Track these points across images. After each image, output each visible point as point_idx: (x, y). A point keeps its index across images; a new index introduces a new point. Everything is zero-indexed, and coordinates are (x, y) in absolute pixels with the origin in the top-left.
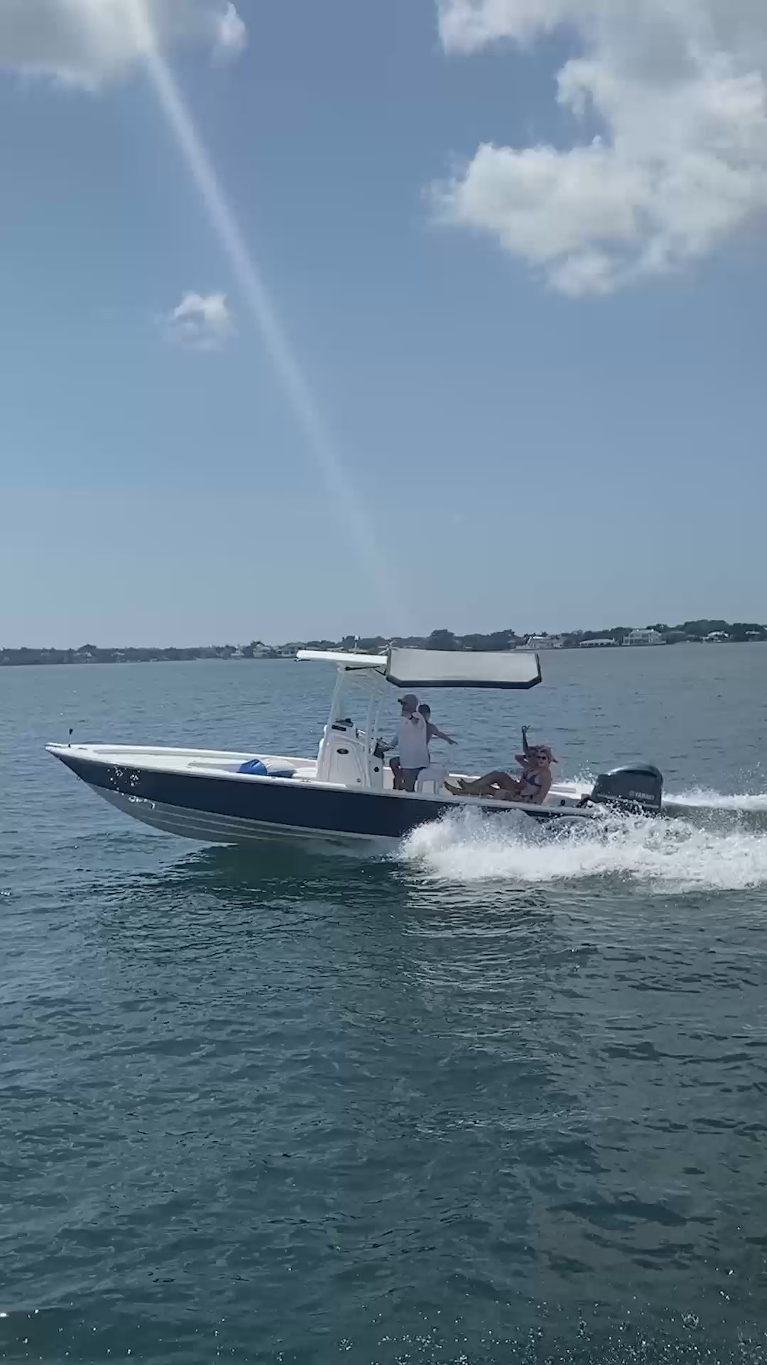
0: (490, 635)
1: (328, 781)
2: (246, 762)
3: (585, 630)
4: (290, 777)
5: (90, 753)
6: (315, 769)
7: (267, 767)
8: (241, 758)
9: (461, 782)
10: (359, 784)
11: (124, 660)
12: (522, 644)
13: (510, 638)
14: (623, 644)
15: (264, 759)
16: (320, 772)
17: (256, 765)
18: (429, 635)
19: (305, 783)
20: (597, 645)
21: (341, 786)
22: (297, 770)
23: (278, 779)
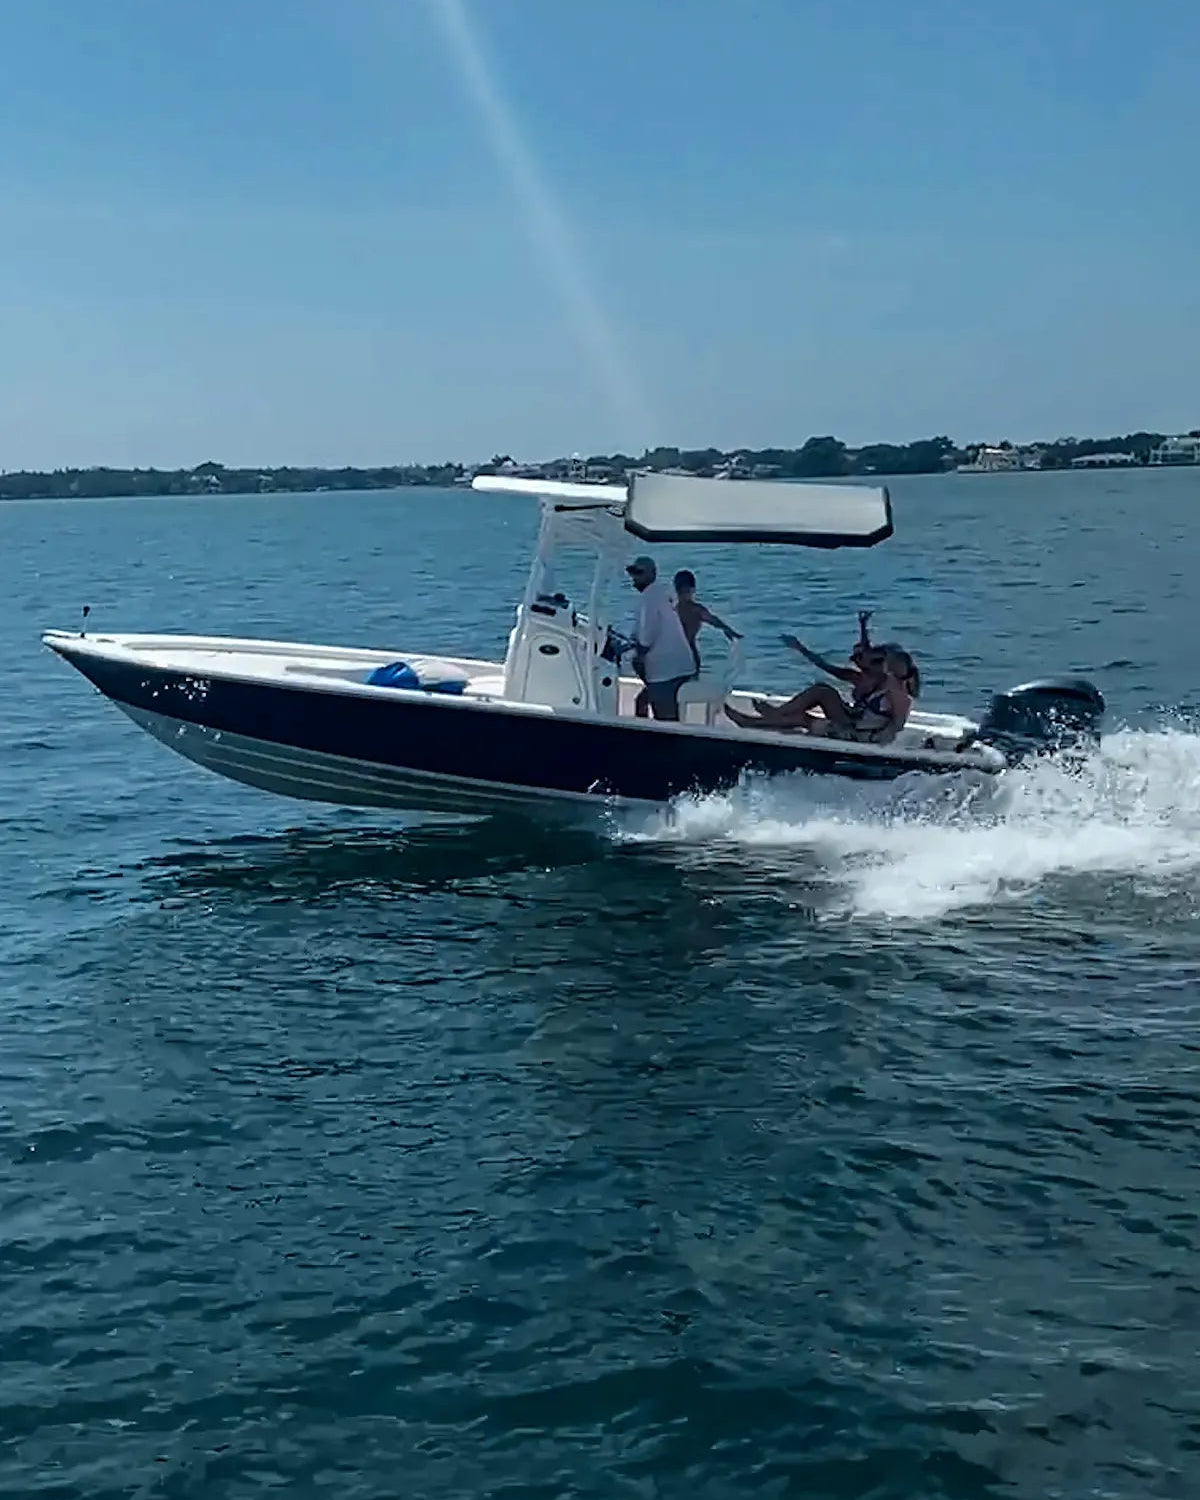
0: (907, 445)
1: (523, 700)
2: (384, 666)
3: (1080, 438)
4: (459, 693)
5: (117, 647)
6: (503, 679)
7: (419, 674)
8: (373, 660)
9: (758, 704)
10: (577, 707)
11: (271, 488)
12: (967, 461)
13: (944, 452)
14: (1151, 462)
15: (414, 661)
16: (509, 686)
17: (399, 673)
18: (801, 446)
19: (483, 703)
20: (1102, 464)
21: (546, 709)
22: (470, 681)
23: (436, 696)
